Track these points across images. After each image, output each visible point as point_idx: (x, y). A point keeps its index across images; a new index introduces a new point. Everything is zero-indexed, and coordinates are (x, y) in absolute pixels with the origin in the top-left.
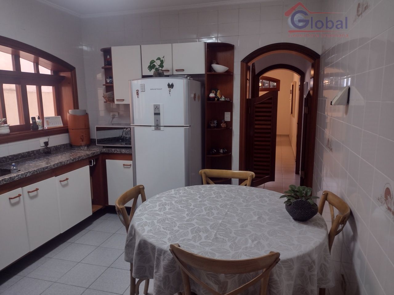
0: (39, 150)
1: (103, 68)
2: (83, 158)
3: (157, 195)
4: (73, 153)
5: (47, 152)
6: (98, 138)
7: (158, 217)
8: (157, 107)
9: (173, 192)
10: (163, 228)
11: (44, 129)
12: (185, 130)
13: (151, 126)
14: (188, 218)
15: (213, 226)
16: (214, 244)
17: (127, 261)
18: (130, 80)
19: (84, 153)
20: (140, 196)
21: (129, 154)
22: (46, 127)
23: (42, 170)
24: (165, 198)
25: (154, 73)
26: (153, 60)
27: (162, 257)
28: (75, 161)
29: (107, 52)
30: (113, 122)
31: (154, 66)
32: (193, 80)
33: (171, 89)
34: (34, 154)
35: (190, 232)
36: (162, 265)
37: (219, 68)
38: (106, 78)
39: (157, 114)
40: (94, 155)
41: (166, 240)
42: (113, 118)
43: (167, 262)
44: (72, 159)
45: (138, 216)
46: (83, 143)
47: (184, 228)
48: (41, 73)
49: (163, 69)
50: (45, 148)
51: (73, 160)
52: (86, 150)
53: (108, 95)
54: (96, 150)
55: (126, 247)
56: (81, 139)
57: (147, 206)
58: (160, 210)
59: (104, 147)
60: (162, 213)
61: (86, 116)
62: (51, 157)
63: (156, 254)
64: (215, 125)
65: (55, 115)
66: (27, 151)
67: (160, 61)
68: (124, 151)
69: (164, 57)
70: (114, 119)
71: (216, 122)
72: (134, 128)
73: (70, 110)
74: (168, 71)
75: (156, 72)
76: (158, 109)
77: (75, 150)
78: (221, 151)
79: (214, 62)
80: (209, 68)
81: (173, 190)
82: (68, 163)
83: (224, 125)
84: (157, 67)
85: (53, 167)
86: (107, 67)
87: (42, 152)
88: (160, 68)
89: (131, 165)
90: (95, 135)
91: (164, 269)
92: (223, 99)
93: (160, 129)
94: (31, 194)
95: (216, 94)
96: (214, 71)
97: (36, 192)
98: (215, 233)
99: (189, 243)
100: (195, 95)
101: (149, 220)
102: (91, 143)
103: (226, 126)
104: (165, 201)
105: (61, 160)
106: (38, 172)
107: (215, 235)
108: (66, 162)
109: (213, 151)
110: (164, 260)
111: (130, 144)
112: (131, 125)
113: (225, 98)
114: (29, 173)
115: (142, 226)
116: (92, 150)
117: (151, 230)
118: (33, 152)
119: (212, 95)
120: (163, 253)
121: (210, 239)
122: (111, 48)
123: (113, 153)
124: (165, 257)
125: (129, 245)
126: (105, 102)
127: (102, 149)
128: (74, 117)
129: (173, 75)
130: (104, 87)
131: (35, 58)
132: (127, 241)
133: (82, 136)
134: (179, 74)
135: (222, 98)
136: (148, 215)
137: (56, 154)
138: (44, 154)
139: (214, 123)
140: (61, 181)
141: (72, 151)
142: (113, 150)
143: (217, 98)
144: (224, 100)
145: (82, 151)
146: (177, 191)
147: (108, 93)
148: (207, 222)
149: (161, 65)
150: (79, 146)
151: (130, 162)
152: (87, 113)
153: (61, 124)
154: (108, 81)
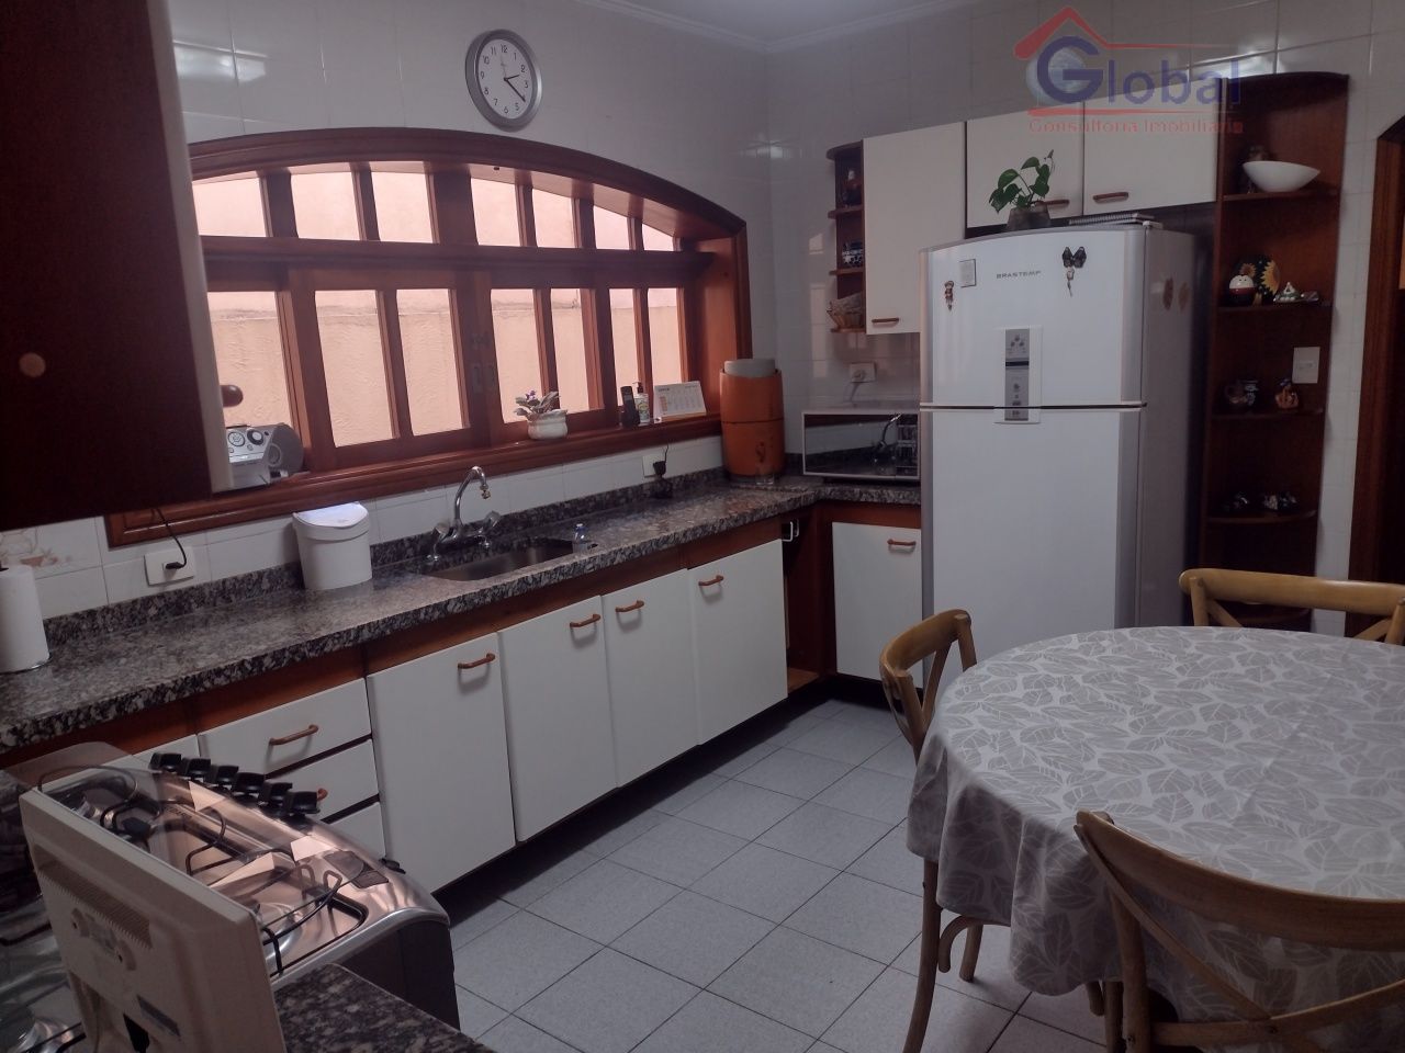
0: (641, 486)
1: (831, 215)
2: (765, 514)
3: (1016, 649)
4: (735, 497)
5: (662, 493)
6: (808, 453)
7: (1022, 720)
8: (1017, 340)
9: (1074, 642)
10: (1044, 759)
11: (652, 421)
12: (1125, 420)
13: (992, 408)
14: (1135, 737)
15: (1238, 774)
16: (1243, 836)
17: (915, 852)
18: (926, 250)
19: (765, 498)
20: (955, 646)
21: (910, 505)
22: (659, 417)
23: (655, 547)
24: (1047, 662)
25: (1013, 216)
26: (1012, 171)
27: (1043, 854)
28: (741, 523)
29: (848, 160)
30: (855, 399)
31: (1014, 189)
32: (1165, 228)
33: (1077, 270)
34: (627, 501)
35: (1145, 784)
36: (1043, 877)
37: (1276, 174)
38: (841, 248)
39: (1017, 364)
40: (798, 505)
41: (1058, 798)
42: (857, 384)
43: (1064, 871)
44: (735, 515)
45: (954, 709)
46: (764, 468)
47: (1121, 768)
48: (647, 247)
49: (1048, 197)
50: (656, 482)
51: (736, 521)
52: (772, 490)
53: (846, 305)
54: (801, 490)
55: (912, 806)
56: (759, 453)
57: (983, 681)
58: (1030, 699)
59: (827, 481)
60: (1038, 710)
61: (775, 378)
62: (673, 510)
63: (1022, 838)
64: (1250, 399)
65: (684, 380)
66: (610, 489)
67: (1038, 170)
68: (891, 495)
69: (1050, 156)
70: (861, 386)
71: (1252, 388)
72: (930, 416)
73: (727, 363)
74: (1065, 202)
75: (1017, 211)
76: (1022, 344)
77: (739, 487)
78: (1273, 502)
79: (1257, 152)
80: (1232, 175)
81: (1074, 636)
82: (724, 527)
83: (1290, 398)
84: (1026, 192)
85: (683, 541)
86: (848, 209)
87: (649, 493)
88: (1036, 197)
89: (913, 544)
90: (801, 442)
91: (1051, 890)
92: (1290, 296)
93: (1027, 419)
94: (625, 617)
95: (1257, 279)
96: (1255, 187)
97: (636, 611)
98: (1245, 800)
99: (1143, 818)
100: (1169, 286)
101: (992, 727)
102: (787, 466)
103: (1296, 403)
104: (1046, 672)
105: (703, 519)
106: (644, 553)
107: (1249, 805)
108: (717, 526)
109: (1237, 504)
110: (1049, 862)
111: (913, 471)
112: (921, 404)
113: (1299, 288)
114: (619, 555)
115: (969, 744)
116: (790, 491)
117: (1000, 761)
118: (625, 491)
119: (1240, 283)
120: (1046, 839)
121: (1225, 817)
122: (862, 142)
123: (855, 503)
124: (1055, 854)
125: (925, 803)
126: (833, 331)
127: (822, 489)
128: (739, 383)
129: (1083, 217)
130: (835, 277)
131: (631, 203)
132: (917, 786)
133: (762, 444)
134: (1110, 210)
135: (1285, 292)
136: (989, 710)
137: (686, 500)
138: (653, 500)
139: (1246, 392)
140: (701, 584)
141: (731, 491)
142: (857, 490)
143: (1261, 292)
144: (1293, 299)
145: (762, 494)
146: (1091, 639)
147: (846, 300)
148: (1213, 758)
149: (1041, 186)
150: (752, 478)
151: (913, 535)
152: (777, 371)
153: (700, 406)
154: (847, 259)
